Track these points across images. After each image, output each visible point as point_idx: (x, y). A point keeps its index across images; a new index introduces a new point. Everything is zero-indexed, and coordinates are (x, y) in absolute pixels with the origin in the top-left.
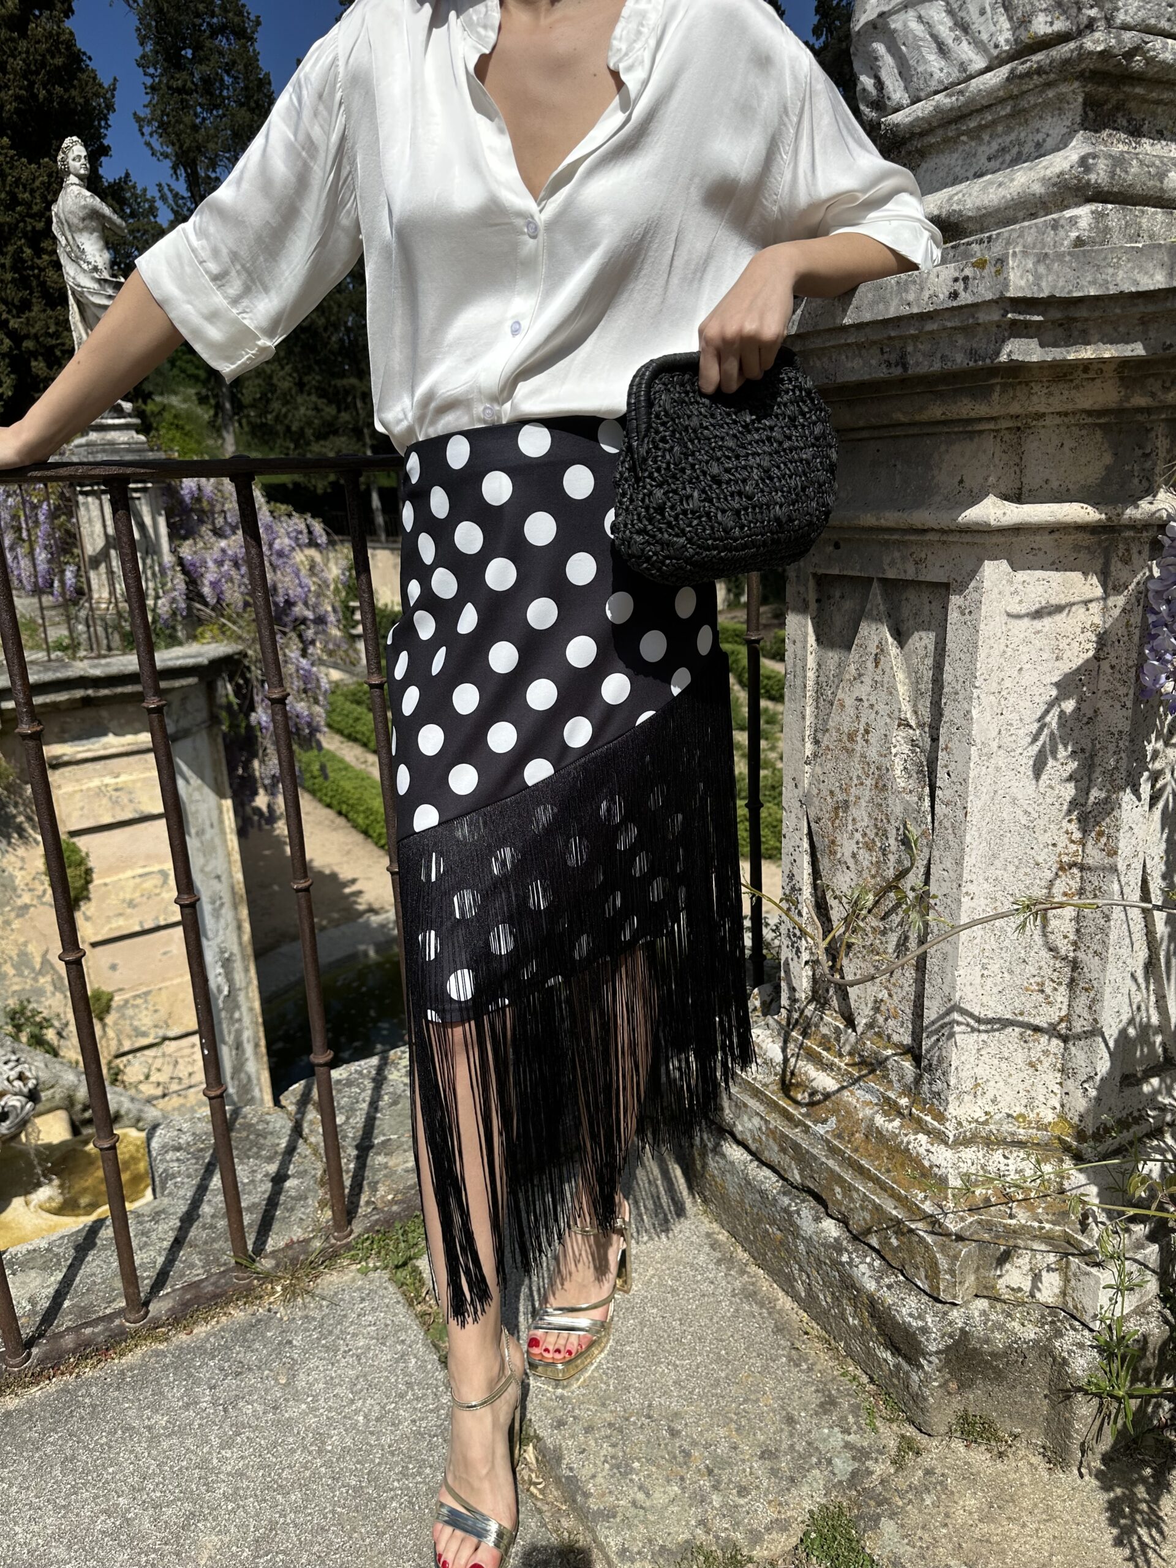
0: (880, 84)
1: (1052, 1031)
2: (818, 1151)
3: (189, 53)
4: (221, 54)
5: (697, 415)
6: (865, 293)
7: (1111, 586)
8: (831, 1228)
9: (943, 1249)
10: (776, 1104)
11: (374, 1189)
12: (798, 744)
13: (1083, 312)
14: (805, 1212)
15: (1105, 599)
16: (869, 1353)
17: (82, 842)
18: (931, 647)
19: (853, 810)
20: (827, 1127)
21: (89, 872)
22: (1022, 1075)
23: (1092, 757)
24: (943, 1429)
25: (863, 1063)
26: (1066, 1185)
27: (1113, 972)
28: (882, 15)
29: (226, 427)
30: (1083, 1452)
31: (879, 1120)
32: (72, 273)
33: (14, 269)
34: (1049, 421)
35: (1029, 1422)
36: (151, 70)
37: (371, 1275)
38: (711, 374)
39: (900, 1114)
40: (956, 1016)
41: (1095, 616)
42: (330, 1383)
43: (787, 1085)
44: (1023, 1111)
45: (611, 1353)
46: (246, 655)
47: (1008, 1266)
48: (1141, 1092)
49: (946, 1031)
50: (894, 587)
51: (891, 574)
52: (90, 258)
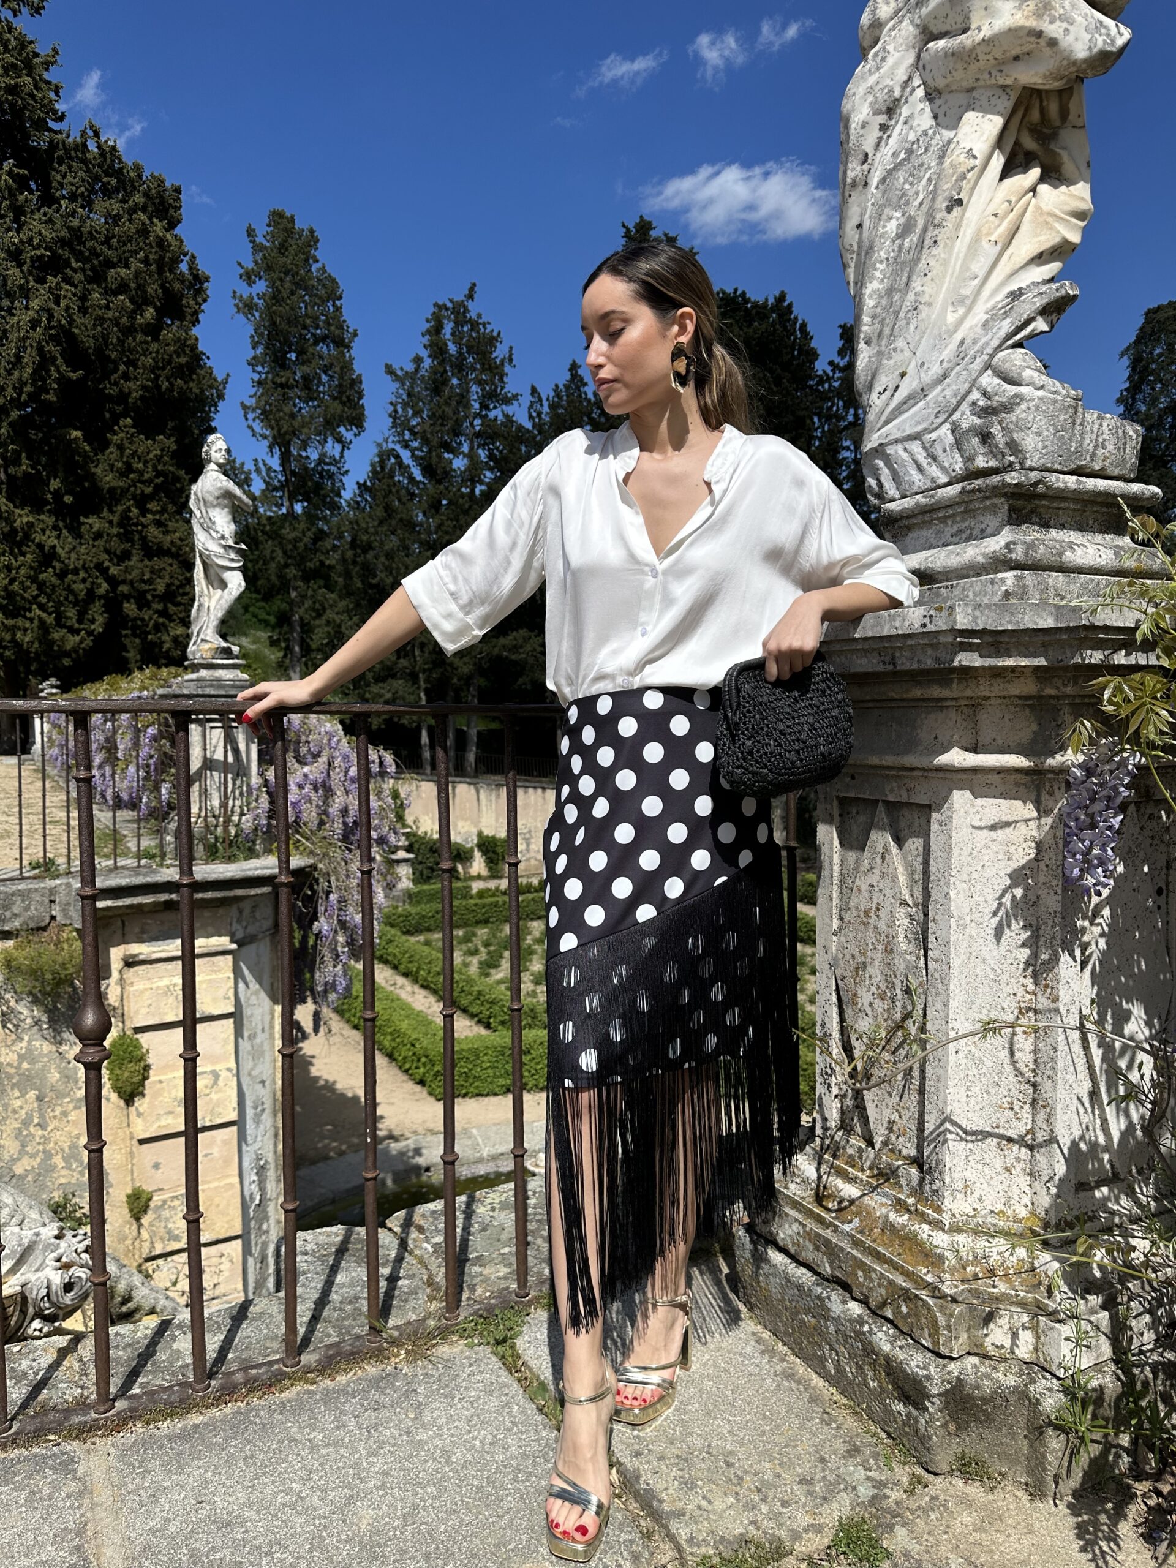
0: (880, 484)
1: (1021, 1141)
2: (845, 1244)
3: (293, 356)
4: (321, 357)
5: (766, 695)
6: (868, 619)
7: (1042, 811)
8: (855, 1308)
9: (942, 1309)
10: (811, 1211)
11: (473, 1289)
12: (827, 920)
13: (1005, 639)
14: (834, 1297)
15: (1039, 818)
16: (887, 1410)
17: (144, 1039)
18: (921, 849)
19: (869, 969)
20: (852, 1226)
21: (147, 1068)
22: (1001, 1178)
23: (1038, 930)
24: (945, 1468)
25: (880, 1174)
26: (1037, 1265)
27: (1062, 1092)
28: (881, 445)
29: (293, 667)
30: (1057, 1484)
31: (892, 1216)
32: (202, 539)
33: (120, 525)
34: (993, 701)
35: (1014, 1463)
36: (259, 368)
37: (476, 1348)
38: (773, 670)
39: (908, 1211)
40: (948, 1125)
41: (1032, 830)
42: (450, 1419)
43: (820, 1196)
44: (1003, 1208)
45: (677, 1410)
46: (316, 869)
47: (992, 1326)
48: (1094, 1197)
49: (941, 1139)
50: (893, 807)
51: (891, 798)
52: (219, 529)
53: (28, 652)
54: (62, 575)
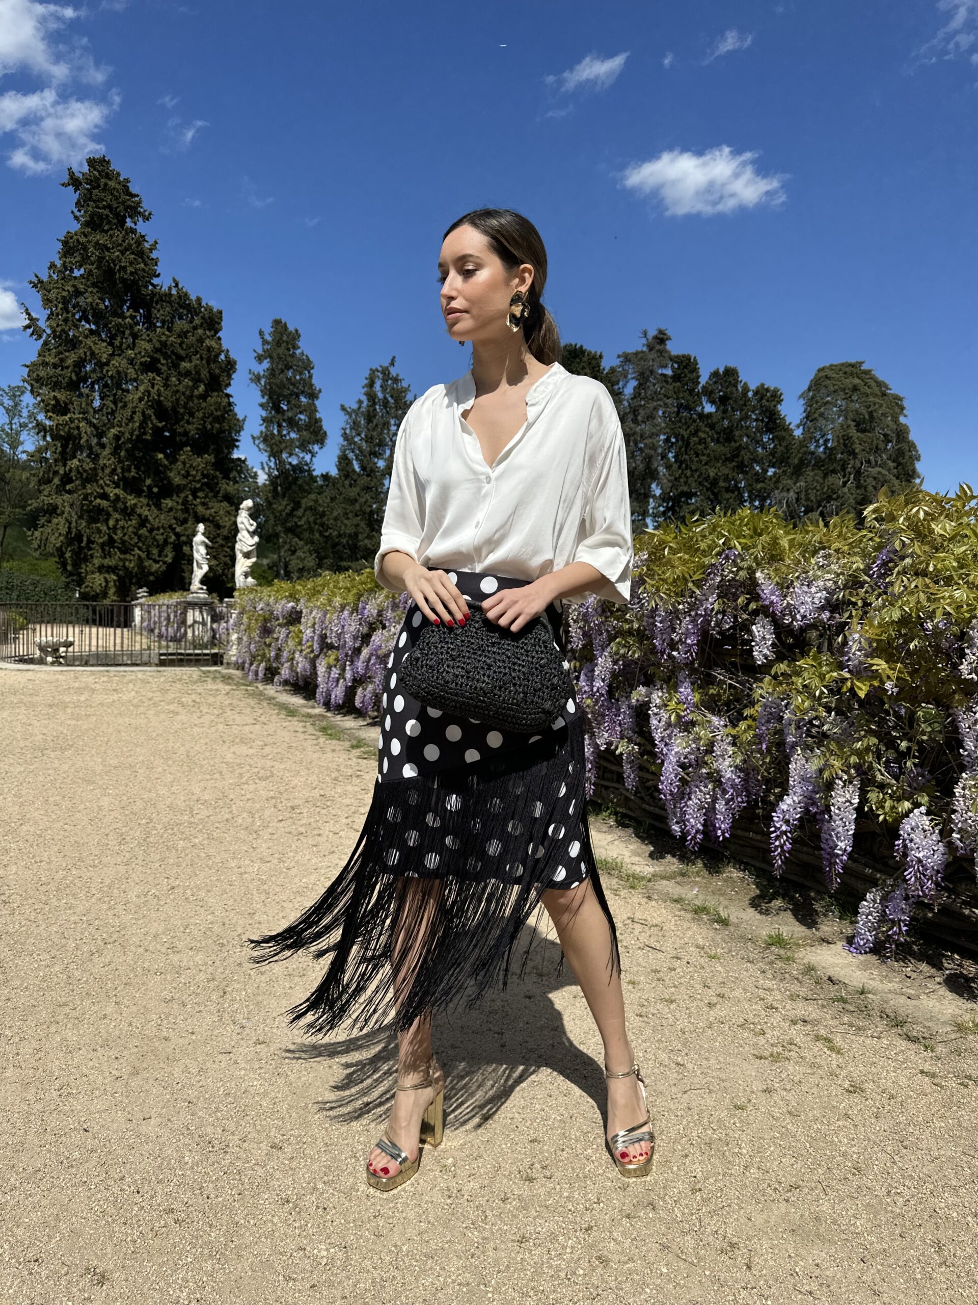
53: (131, 572)
54: (151, 531)
